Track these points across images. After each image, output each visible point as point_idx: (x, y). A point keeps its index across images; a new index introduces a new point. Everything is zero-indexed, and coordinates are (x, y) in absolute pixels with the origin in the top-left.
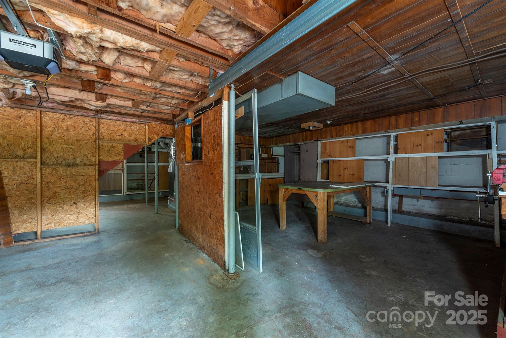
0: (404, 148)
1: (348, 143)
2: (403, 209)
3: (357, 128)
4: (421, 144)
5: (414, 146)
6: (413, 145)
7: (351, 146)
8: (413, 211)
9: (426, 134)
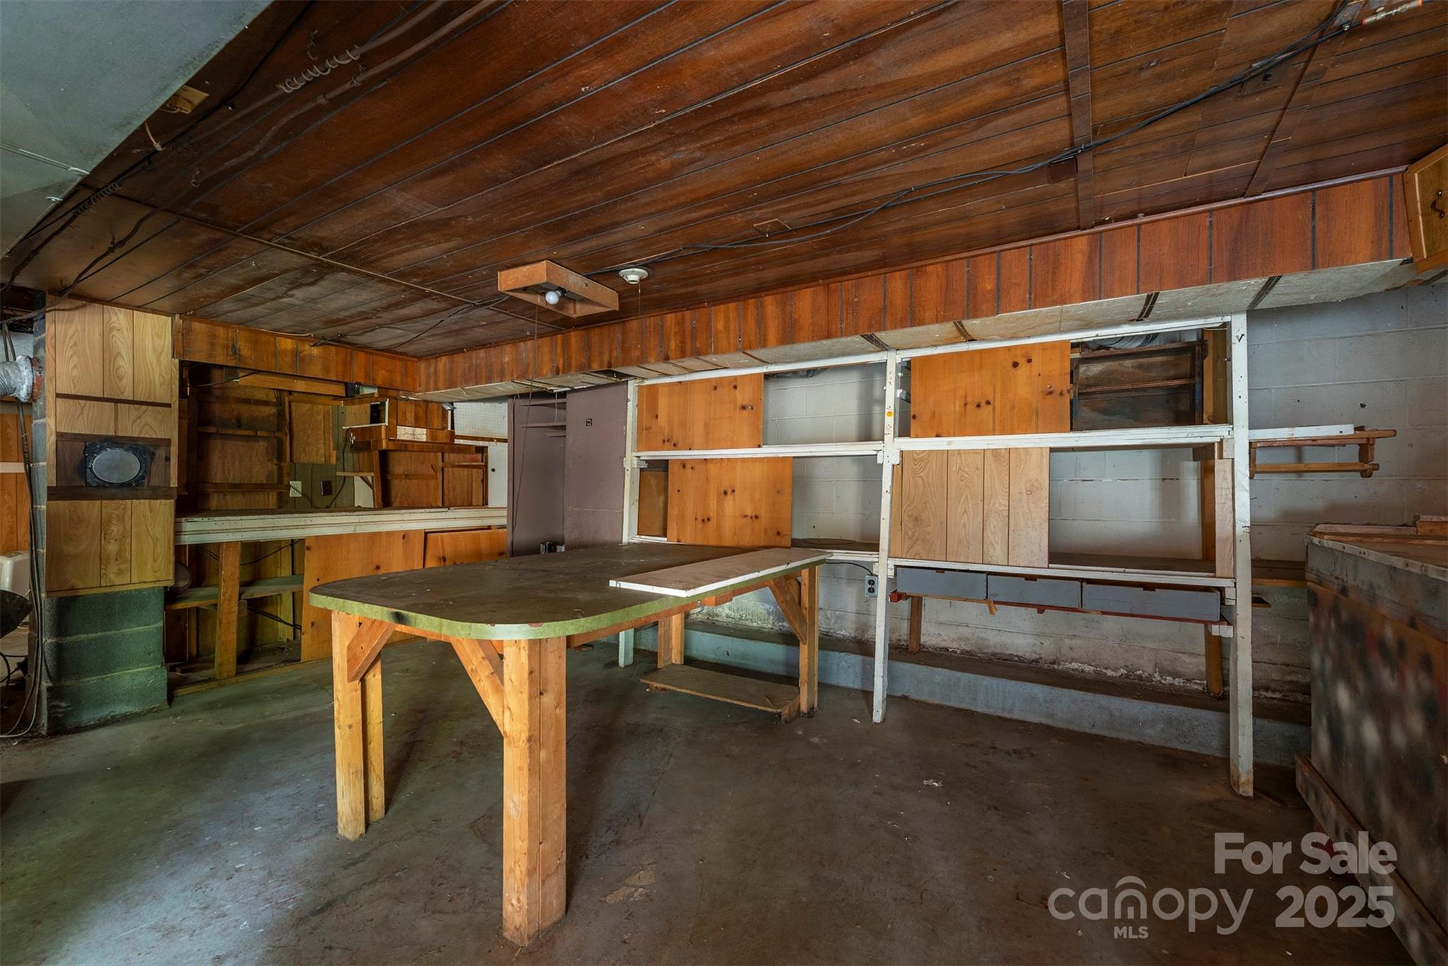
0: (934, 414)
1: (737, 391)
2: (922, 640)
3: (761, 320)
4: (991, 399)
5: (969, 407)
6: (965, 405)
7: (745, 403)
8: (955, 645)
9: (1011, 364)
